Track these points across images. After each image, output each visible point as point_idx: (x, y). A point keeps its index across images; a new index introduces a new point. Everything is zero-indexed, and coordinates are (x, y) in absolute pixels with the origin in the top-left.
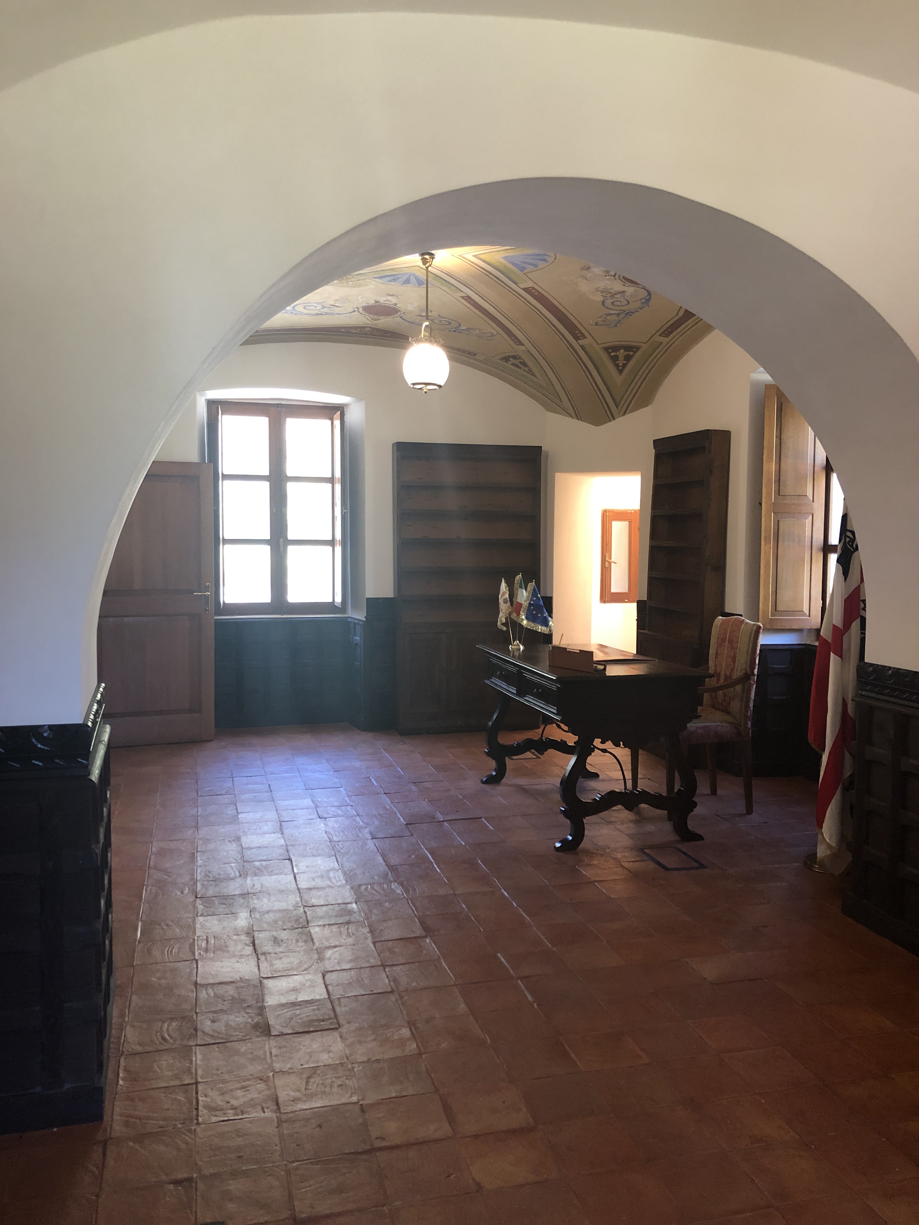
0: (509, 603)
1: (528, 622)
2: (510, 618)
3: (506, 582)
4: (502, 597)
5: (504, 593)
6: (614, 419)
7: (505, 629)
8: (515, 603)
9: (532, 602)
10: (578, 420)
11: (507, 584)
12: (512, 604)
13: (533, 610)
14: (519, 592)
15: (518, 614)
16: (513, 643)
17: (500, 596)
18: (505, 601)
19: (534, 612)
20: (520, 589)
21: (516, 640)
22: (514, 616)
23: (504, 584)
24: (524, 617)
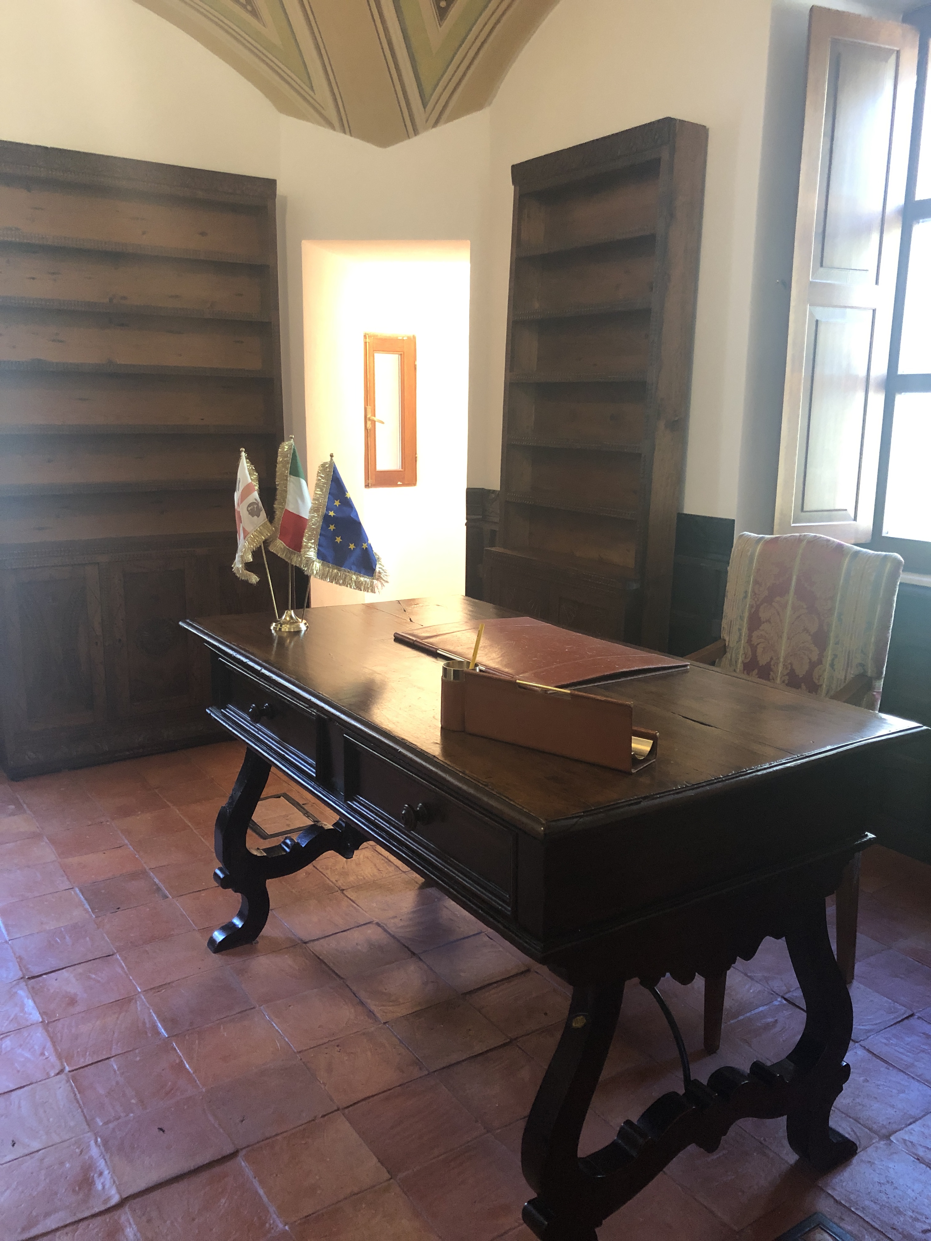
0: (263, 514)
1: (323, 565)
2: (268, 552)
3: (249, 458)
4: (243, 497)
5: (248, 490)
6: (416, 132)
7: (254, 579)
8: (279, 514)
9: (332, 514)
10: (345, 132)
11: (252, 464)
12: (271, 515)
13: (335, 533)
14: (291, 487)
15: (297, 546)
16: (280, 617)
17: (237, 496)
18: (253, 511)
19: (338, 540)
20: (292, 478)
21: (287, 609)
22: (279, 547)
23: (246, 465)
24: (312, 554)
